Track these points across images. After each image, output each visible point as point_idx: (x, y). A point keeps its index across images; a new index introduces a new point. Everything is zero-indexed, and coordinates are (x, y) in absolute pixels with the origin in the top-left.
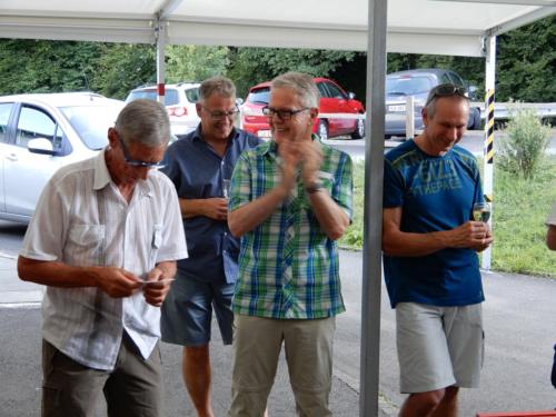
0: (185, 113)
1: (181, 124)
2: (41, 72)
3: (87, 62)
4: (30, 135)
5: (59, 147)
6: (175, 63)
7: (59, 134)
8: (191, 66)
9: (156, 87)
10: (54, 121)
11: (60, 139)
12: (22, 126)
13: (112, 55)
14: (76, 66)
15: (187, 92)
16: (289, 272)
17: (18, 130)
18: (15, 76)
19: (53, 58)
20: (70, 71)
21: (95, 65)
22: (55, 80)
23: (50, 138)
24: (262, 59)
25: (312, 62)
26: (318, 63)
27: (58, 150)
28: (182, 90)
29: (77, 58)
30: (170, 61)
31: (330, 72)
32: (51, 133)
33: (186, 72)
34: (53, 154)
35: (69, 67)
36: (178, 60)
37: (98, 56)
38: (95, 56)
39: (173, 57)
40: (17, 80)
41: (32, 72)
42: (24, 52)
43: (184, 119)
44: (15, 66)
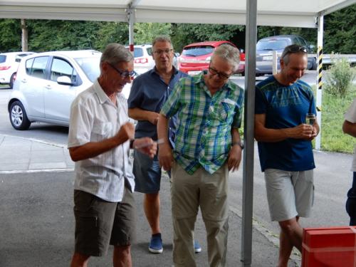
0: (147, 62)
1: (145, 67)
2: (65, 39)
3: (91, 33)
4: (58, 74)
5: (74, 82)
6: (141, 33)
7: (75, 74)
8: (150, 35)
9: (129, 47)
10: (72, 66)
11: (75, 76)
12: (54, 69)
13: (106, 29)
14: (85, 35)
15: (148, 49)
16: (203, 153)
17: (51, 72)
18: (51, 41)
19: (72, 31)
20: (81, 38)
21: (96, 35)
22: (73, 43)
23: (69, 76)
24: (191, 31)
25: (220, 32)
26: (223, 33)
27: (75, 83)
28: (145, 48)
29: (86, 30)
30: (138, 32)
31: (230, 37)
32: (70, 73)
33: (147, 38)
34: (71, 85)
35: (81, 36)
36: (142, 31)
37: (97, 29)
38: (96, 29)
39: (140, 30)
40: (52, 44)
41: (60, 39)
42: (56, 27)
43: (146, 65)
44: (50, 36)
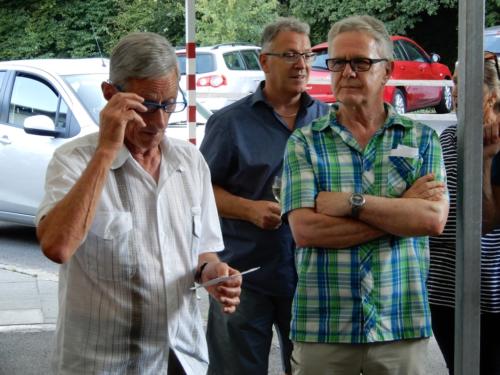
0: (224, 83)
1: (219, 95)
2: (44, 34)
3: (101, 21)
4: (27, 111)
5: (62, 125)
6: (210, 20)
7: (63, 110)
8: (231, 24)
9: (184, 51)
10: (57, 94)
11: (63, 116)
12: (16, 100)
13: (132, 12)
14: (87, 28)
15: (226, 56)
16: (369, 281)
17: (11, 106)
18: (11, 40)
19: (59, 18)
20: (79, 33)
21: (111, 26)
22: (61, 45)
23: (51, 115)
24: (321, 15)
25: (384, 17)
26: (393, 19)
27: (63, 130)
28: (219, 53)
29: (89, 17)
30: (204, 18)
31: (407, 29)
32: (53, 109)
33: (224, 32)
34: (56, 135)
35: (78, 29)
36: (214, 16)
37: (114, 14)
38: (111, 14)
39: (207, 13)
40: (14, 46)
41: (33, 36)
42: (22, 10)
43: (223, 89)
44: (11, 29)
